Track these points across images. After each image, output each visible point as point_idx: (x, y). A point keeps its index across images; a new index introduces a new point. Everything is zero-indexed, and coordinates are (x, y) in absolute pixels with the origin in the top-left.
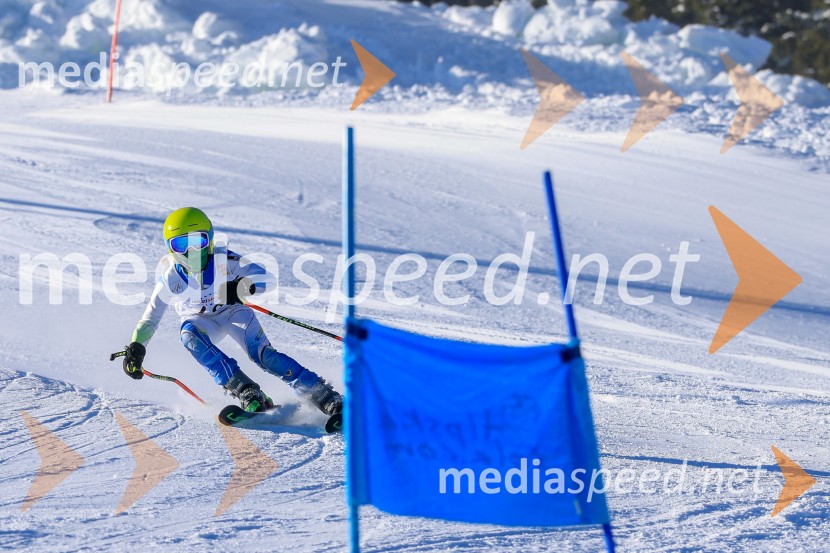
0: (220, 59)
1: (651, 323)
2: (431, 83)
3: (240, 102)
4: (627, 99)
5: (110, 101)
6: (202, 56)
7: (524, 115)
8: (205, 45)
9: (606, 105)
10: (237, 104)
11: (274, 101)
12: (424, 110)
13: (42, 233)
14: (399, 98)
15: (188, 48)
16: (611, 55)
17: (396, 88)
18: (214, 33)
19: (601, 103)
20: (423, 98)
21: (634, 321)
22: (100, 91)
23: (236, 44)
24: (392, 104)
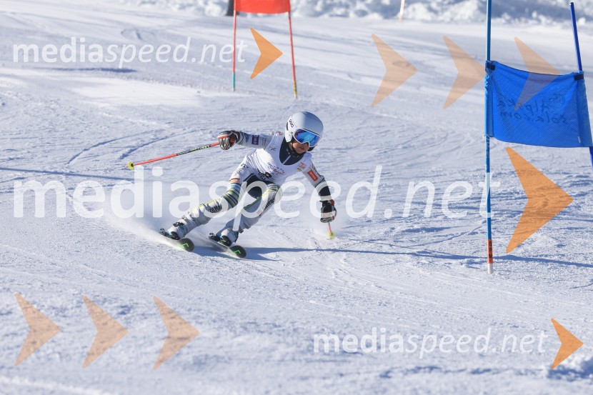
0: (446, 10)
2: (531, 19)
3: (453, 23)
5: (402, 22)
6: (438, 8)
7: (567, 29)
8: (440, 4)
11: (467, 24)
12: (528, 27)
14: (518, 23)
15: (434, 6)
20: (527, 23)
22: (398, 19)
24: (515, 25)
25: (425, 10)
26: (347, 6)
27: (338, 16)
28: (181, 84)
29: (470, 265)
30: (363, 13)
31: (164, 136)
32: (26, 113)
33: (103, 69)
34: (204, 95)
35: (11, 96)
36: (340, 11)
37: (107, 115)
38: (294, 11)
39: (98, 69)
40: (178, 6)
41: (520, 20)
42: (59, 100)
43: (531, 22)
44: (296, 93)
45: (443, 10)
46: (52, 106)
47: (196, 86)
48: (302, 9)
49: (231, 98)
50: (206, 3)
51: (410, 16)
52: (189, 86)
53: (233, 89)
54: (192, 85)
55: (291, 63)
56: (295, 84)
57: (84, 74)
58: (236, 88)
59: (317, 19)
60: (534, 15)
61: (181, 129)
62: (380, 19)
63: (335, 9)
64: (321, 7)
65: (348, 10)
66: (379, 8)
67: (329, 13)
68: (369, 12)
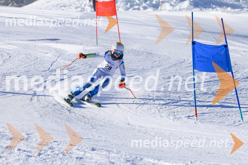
0: (177, 5)
1: (243, 43)
2: (210, 8)
4: (240, 9)
6: (174, 4)
7: (224, 12)
8: (175, 3)
10: (180, 11)
11: (185, 11)
12: (208, 12)
14: (205, 10)
15: (172, 3)
16: (238, 3)
18: (176, 1)
19: (236, 10)
20: (208, 10)
22: (159, 10)
23: (180, 2)
24: (204, 11)
25: (169, 5)
26: (139, 5)
27: (136, 9)
28: (77, 44)
29: (189, 118)
30: (145, 8)
31: (71, 67)
32: (18, 60)
33: (47, 40)
34: (86, 49)
35: (12, 53)
36: (136, 7)
37: (49, 59)
38: (118, 8)
39: (45, 40)
40: (74, 8)
42: (31, 54)
46: (28, 57)
47: (82, 44)
48: (122, 7)
49: (96, 49)
50: (85, 6)
51: (163, 9)
52: (80, 45)
53: (97, 45)
54: (81, 44)
55: (118, 32)
57: (40, 42)
58: (98, 44)
59: (128, 11)
60: (211, 5)
61: (78, 64)
62: (152, 10)
63: (135, 6)
64: (129, 6)
65: (140, 7)
66: (152, 5)
67: (133, 8)
68: (148, 7)
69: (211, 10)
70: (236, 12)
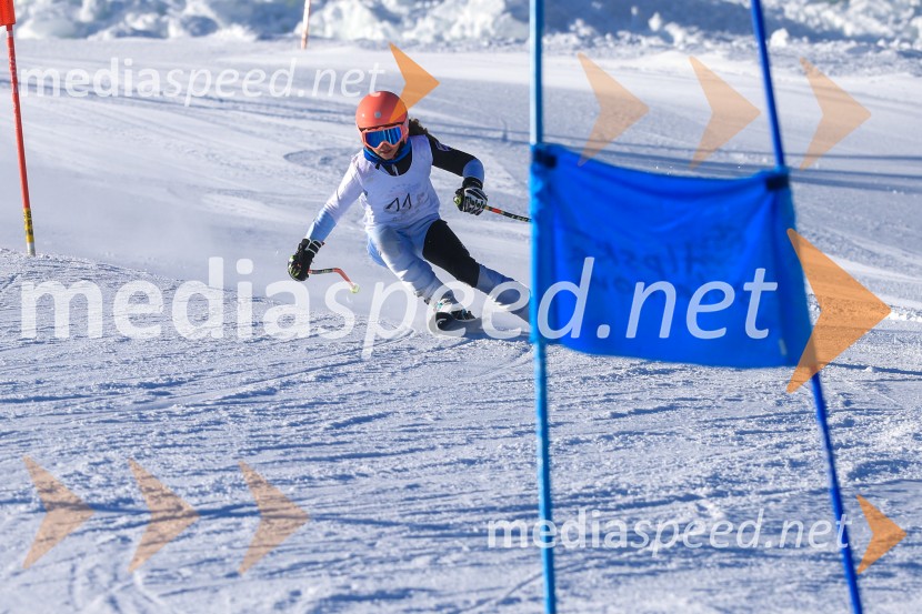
0: (423, 13)
1: (874, 264)
3: (442, 49)
5: (306, 47)
6: (404, 10)
7: (743, 59)
9: (830, 50)
10: (439, 50)
12: (638, 55)
13: (229, 165)
14: (611, 45)
16: (837, 13)
17: (608, 37)
19: (824, 48)
20: (636, 45)
21: (856, 260)
22: (298, 38)
24: (604, 50)
25: (367, 15)
26: (162, 10)
27: (136, 33)
30: (203, 27)
36: (142, 22)
38: (22, 22)
41: (616, 37)
43: (645, 41)
44: (32, 241)
45: (415, 16)
48: (42, 18)
51: (329, 33)
56: (29, 214)
59: (81, 42)
60: (655, 23)
62: (251, 38)
63: (129, 17)
64: (92, 10)
65: (165, 19)
66: (246, 10)
67: (113, 28)
68: (219, 22)
69: (658, 47)
70: (827, 62)
